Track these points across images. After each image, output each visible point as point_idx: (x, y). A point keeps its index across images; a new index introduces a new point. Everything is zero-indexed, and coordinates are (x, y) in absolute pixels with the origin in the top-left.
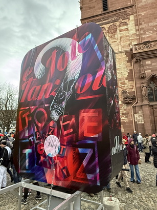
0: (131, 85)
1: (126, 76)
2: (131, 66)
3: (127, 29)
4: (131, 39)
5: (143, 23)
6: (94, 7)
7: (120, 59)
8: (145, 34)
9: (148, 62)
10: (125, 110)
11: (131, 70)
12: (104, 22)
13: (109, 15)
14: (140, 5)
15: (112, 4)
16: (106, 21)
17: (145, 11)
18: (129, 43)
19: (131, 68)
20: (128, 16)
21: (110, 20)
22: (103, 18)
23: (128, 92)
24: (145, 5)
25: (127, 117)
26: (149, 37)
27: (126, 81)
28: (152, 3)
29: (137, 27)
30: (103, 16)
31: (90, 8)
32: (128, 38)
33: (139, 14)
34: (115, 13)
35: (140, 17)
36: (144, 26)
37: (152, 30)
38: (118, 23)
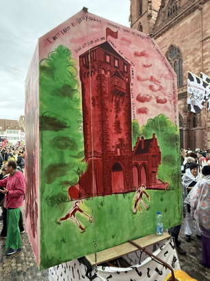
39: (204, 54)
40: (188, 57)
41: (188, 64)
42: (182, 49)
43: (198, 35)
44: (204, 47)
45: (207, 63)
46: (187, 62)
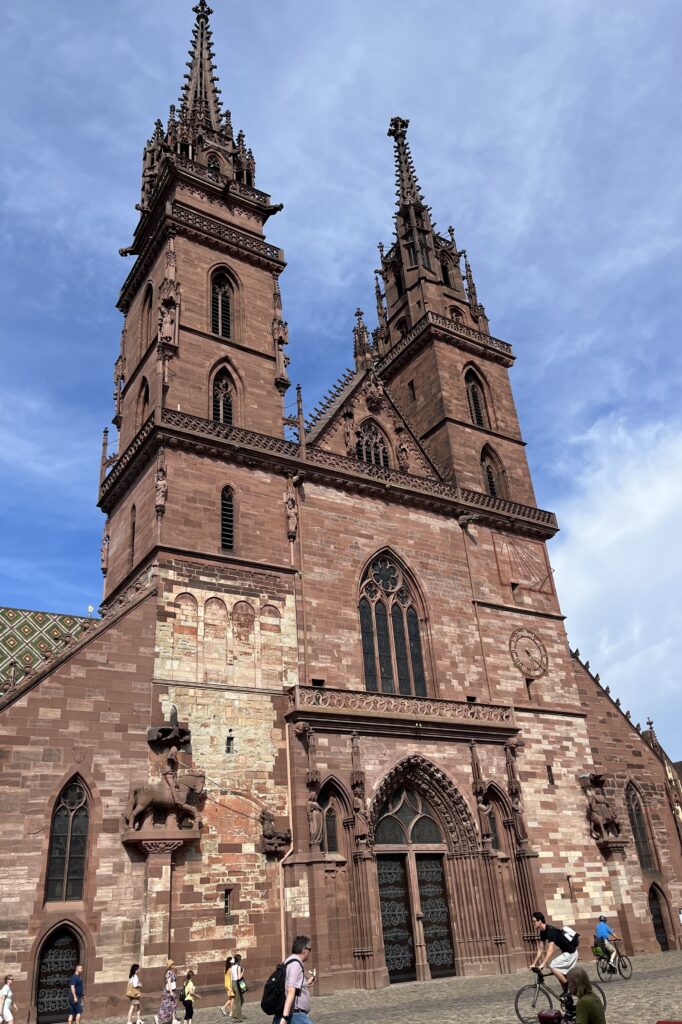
0: (280, 798)
1: (270, 767)
2: (284, 739)
3: (277, 629)
4: (285, 659)
5: (314, 627)
6: (199, 525)
7: (258, 711)
8: (317, 659)
9: (323, 740)
10: (262, 873)
11: (282, 752)
12: (222, 582)
13: (238, 567)
14: (309, 576)
15: (247, 541)
16: (229, 583)
17: (317, 597)
18: (279, 668)
19: (281, 745)
20: (281, 595)
21: (238, 583)
22: (221, 570)
23: (272, 816)
24: (320, 583)
25: (265, 897)
26: (324, 669)
27: (270, 783)
28: (333, 586)
29: (301, 633)
30: (223, 565)
31: (188, 522)
32: (279, 653)
33: (307, 599)
34: (253, 570)
35: (308, 608)
36: (314, 635)
37: (330, 653)
38: (257, 603)
39: (485, 640)
40: (445, 619)
41: (447, 640)
42: (425, 587)
43: (465, 581)
44: (482, 621)
45: (496, 668)
46: (444, 634)
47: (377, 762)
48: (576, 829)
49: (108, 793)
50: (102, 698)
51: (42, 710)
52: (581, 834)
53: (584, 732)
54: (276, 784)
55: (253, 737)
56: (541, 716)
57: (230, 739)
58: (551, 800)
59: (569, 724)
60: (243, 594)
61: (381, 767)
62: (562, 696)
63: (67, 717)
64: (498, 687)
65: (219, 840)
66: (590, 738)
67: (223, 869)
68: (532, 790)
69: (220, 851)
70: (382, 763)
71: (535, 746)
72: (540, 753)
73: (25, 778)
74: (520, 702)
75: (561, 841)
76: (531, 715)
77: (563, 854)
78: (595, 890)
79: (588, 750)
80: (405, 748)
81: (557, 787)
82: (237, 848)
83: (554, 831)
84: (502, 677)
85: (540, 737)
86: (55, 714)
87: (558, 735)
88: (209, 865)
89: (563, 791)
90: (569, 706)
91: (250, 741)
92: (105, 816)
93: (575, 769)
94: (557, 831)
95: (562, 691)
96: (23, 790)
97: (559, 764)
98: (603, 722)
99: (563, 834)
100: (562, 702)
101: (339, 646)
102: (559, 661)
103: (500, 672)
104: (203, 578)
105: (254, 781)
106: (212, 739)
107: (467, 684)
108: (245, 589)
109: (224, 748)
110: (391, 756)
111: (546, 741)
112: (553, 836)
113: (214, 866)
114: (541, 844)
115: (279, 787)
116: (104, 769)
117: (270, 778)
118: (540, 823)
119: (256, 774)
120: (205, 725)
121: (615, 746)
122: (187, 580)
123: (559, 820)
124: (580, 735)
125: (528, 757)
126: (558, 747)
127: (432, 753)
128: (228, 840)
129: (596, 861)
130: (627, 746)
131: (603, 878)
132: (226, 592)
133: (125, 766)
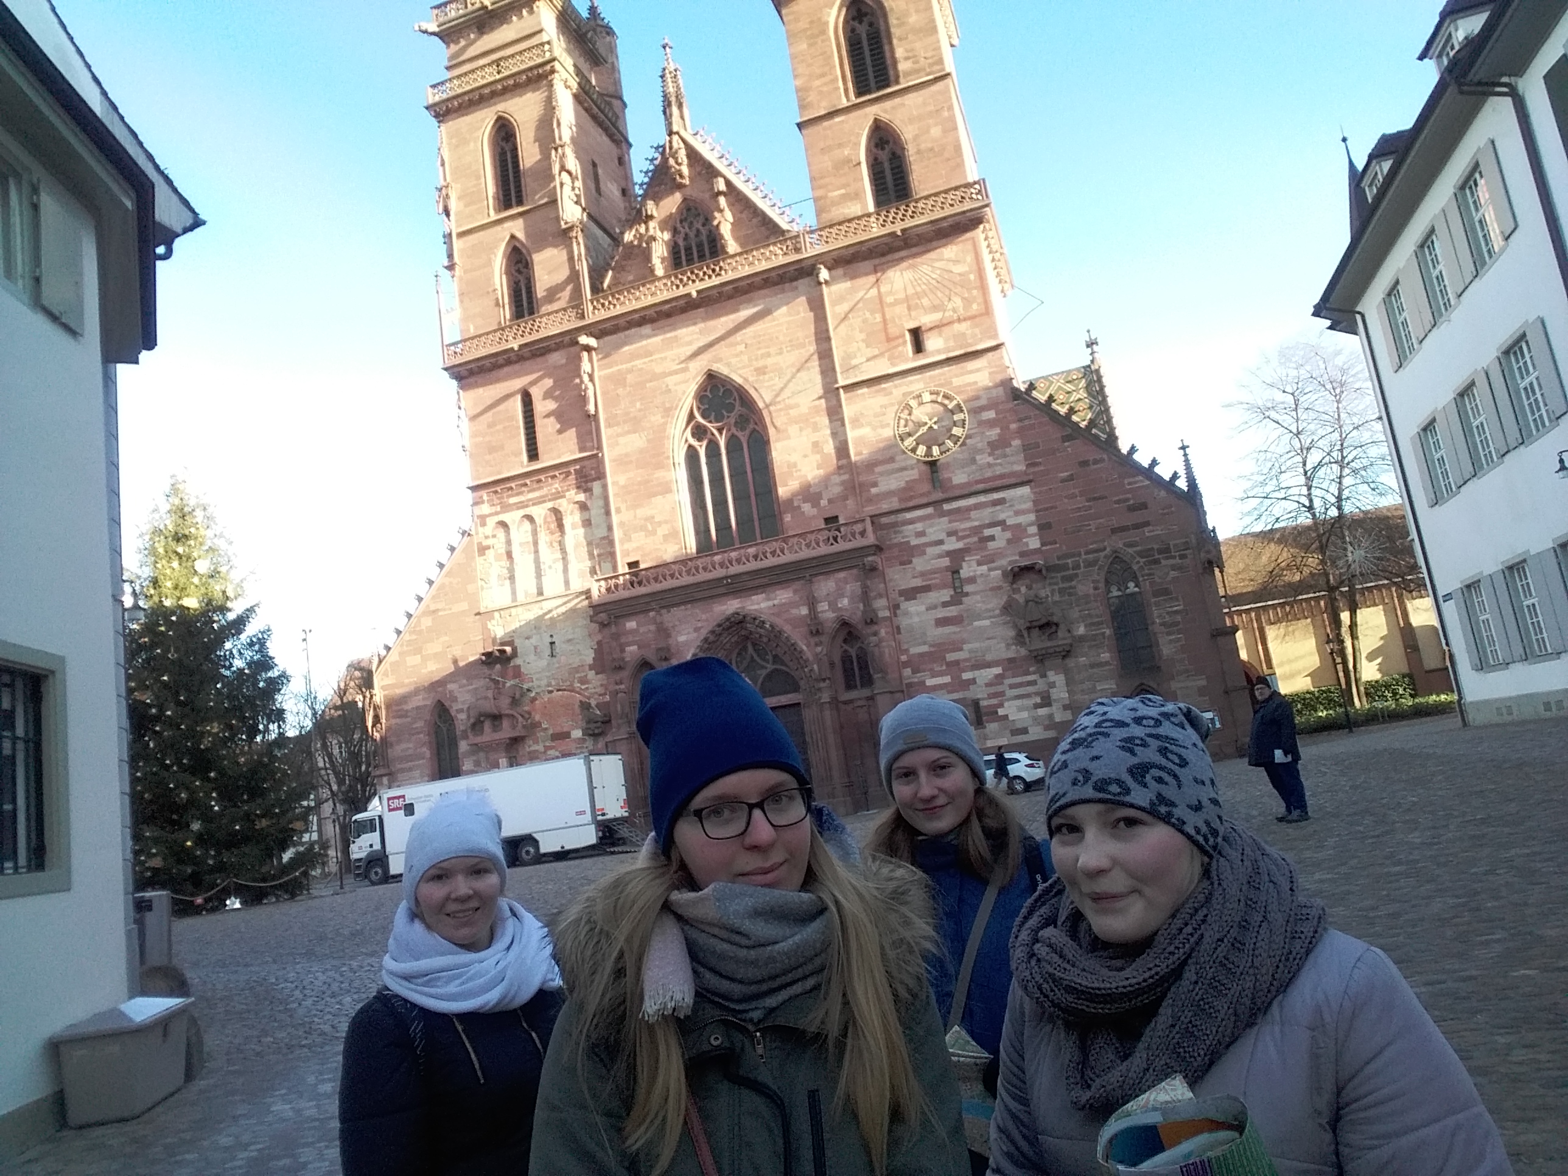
0: (602, 685)
1: (589, 657)
2: (600, 631)
3: (589, 523)
4: (597, 552)
5: (624, 507)
6: (502, 447)
7: (575, 611)
8: (629, 540)
9: (631, 625)
11: (599, 643)
12: (530, 496)
13: (542, 476)
14: (615, 452)
15: (548, 443)
16: (536, 494)
17: (625, 472)
18: (592, 563)
19: (598, 638)
20: (589, 484)
21: (545, 491)
22: (528, 486)
23: (593, 703)
24: (627, 455)
26: (638, 548)
27: (591, 674)
28: (642, 452)
30: (529, 480)
31: (492, 450)
32: (591, 547)
33: (614, 479)
34: (557, 471)
35: (616, 489)
36: (625, 516)
37: (643, 528)
38: (564, 503)
39: (856, 434)
40: (794, 430)
41: (795, 457)
42: (761, 399)
43: (826, 363)
44: (852, 409)
45: (872, 466)
46: (791, 450)
47: (691, 630)
48: (994, 641)
49: (460, 711)
50: (447, 638)
51: (407, 658)
52: (1003, 645)
53: (1029, 505)
54: (597, 674)
55: (570, 637)
56: (946, 507)
57: (552, 643)
58: (955, 614)
59: (1001, 502)
60: (550, 500)
61: (695, 635)
62: (989, 465)
63: (425, 659)
64: (874, 490)
65: (551, 732)
66: (1037, 511)
67: (557, 754)
68: (923, 608)
69: (552, 740)
70: (697, 630)
71: (931, 551)
72: (940, 556)
73: (407, 711)
74: (911, 498)
75: (965, 660)
76: (930, 510)
77: (966, 676)
78: (1020, 709)
79: (1033, 530)
80: (725, 607)
81: (967, 594)
82: (566, 735)
83: (954, 650)
84: (881, 474)
85: (942, 536)
86: (417, 659)
87: (976, 523)
88: (545, 752)
89: (978, 597)
90: (1002, 476)
91: (569, 641)
92: (462, 728)
93: (1003, 562)
94: (961, 649)
95: (990, 459)
96: (409, 719)
97: (974, 564)
98: (1071, 478)
99: (970, 651)
100: (989, 474)
101: (653, 517)
102: (991, 414)
103: (878, 469)
104: (513, 500)
105: (577, 676)
106: (536, 648)
107: (824, 502)
108: (552, 494)
109: (548, 652)
110: (707, 620)
111: (954, 538)
112: (951, 657)
113: (549, 752)
114: (931, 670)
115: (600, 676)
116: (457, 694)
117: (590, 669)
118: (931, 646)
119: (577, 670)
120: (528, 638)
121: (1090, 508)
122: (498, 508)
123: (965, 635)
124: (1017, 513)
125: (919, 568)
126: (976, 539)
127: (758, 604)
128: (558, 730)
129: (1028, 673)
130: (1118, 502)
131: (1037, 694)
132: (534, 504)
133: (471, 687)
